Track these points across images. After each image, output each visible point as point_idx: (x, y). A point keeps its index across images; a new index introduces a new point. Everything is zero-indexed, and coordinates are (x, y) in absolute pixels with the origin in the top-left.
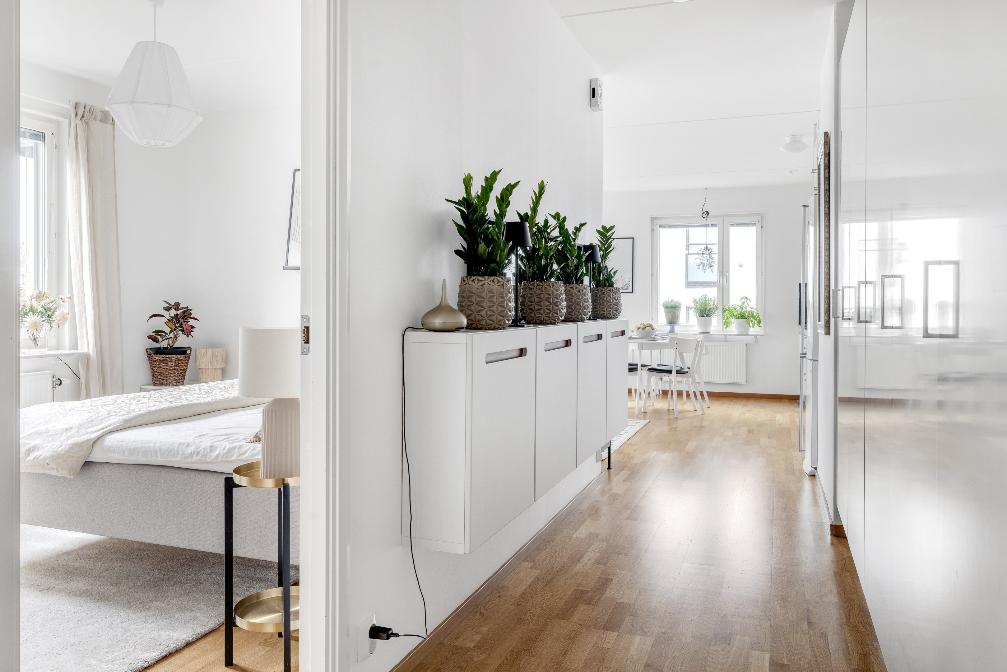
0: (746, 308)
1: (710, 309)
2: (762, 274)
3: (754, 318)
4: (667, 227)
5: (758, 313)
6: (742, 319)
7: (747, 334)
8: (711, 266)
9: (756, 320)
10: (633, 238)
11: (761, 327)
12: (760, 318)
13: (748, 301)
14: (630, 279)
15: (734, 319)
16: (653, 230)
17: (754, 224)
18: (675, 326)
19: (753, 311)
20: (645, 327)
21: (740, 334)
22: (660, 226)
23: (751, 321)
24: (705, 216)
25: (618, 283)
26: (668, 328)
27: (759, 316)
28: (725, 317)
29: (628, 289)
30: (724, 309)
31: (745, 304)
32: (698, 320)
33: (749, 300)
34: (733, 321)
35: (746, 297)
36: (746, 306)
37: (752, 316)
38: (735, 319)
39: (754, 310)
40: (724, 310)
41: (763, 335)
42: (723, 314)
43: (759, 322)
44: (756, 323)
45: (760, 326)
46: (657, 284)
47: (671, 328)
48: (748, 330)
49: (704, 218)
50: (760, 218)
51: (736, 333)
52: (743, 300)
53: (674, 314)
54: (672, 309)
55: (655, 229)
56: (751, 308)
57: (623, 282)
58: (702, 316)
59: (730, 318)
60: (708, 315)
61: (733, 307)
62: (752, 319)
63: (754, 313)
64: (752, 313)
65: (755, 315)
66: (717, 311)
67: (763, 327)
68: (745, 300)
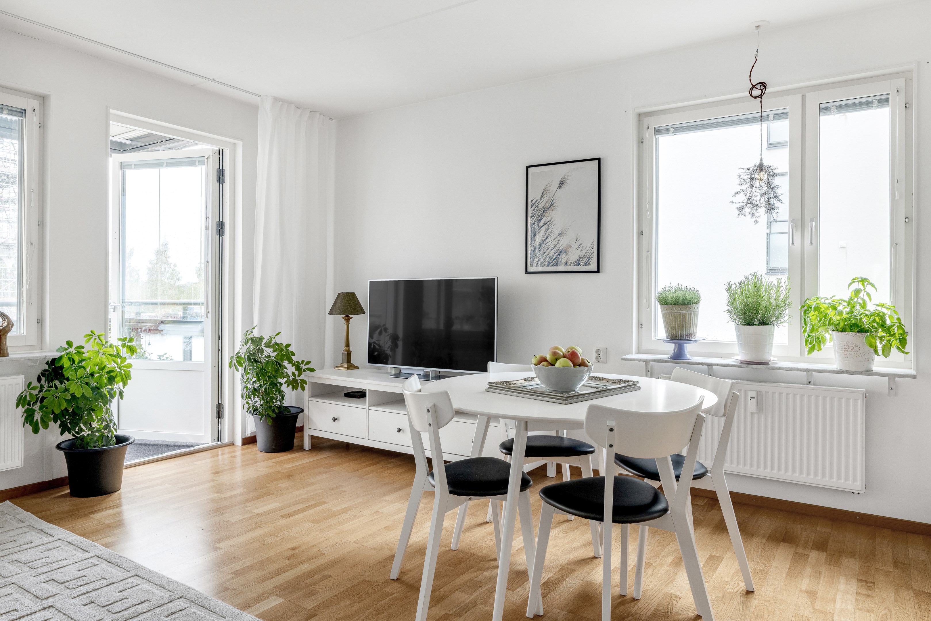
0: (864, 305)
1: (767, 308)
2: (907, 220)
3: (888, 330)
4: (672, 130)
5: (899, 319)
6: (853, 334)
7: (869, 372)
8: (770, 208)
9: (893, 335)
10: (599, 159)
11: (907, 353)
12: (904, 331)
13: (869, 288)
14: (593, 244)
15: (830, 332)
16: (641, 141)
17: (884, 101)
18: (685, 345)
19: (884, 313)
20: (557, 360)
21: (848, 369)
22: (658, 131)
23: (881, 338)
24: (756, 92)
25: (569, 253)
26: (671, 348)
27: (900, 326)
28: (808, 325)
29: (589, 265)
30: (805, 308)
31: (861, 295)
32: (738, 331)
33: (873, 285)
34: (827, 336)
35: (864, 277)
36: (864, 301)
37: (883, 325)
38: (834, 332)
39: (884, 310)
40: (806, 310)
41: (914, 377)
42: (803, 319)
43: (903, 341)
44: (895, 343)
45: (906, 350)
46: (649, 252)
47: (677, 349)
48: (869, 360)
49: (755, 97)
50: (900, 83)
51: (835, 366)
52: (855, 286)
53: (680, 318)
54: (676, 306)
55: (647, 135)
56: (878, 305)
57: (580, 249)
58: (749, 324)
59: (820, 330)
60: (764, 323)
61: (827, 302)
62: (881, 333)
63: (887, 318)
64: (882, 318)
65: (888, 322)
66: (787, 312)
67: (912, 355)
68: (861, 286)
